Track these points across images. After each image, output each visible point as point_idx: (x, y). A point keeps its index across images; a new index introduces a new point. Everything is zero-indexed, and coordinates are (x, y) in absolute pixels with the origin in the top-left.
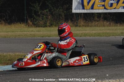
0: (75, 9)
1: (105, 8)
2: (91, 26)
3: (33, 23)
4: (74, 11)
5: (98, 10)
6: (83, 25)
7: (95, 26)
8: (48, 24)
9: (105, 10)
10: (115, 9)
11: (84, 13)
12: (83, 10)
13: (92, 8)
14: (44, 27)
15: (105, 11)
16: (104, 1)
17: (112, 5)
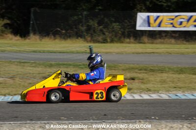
1: (174, 26)
3: (91, 39)
4: (138, 28)
6: (148, 42)
8: (109, 40)
10: (184, 27)
12: (149, 28)
13: (159, 26)
14: (104, 43)
15: (173, 29)
16: (173, 19)
17: (181, 23)
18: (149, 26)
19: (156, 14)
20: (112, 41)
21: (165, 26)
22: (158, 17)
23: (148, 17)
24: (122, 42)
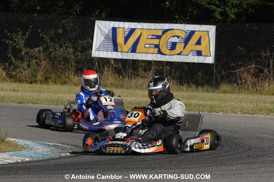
0: (99, 49)
1: (160, 52)
2: (127, 88)
3: (7, 74)
4: (95, 53)
5: (144, 54)
6: (111, 84)
7: (136, 87)
8: (39, 77)
9: (159, 55)
11: (115, 60)
12: (115, 53)
14: (31, 83)
15: (160, 58)
16: (159, 37)
17: (174, 46)
18: (116, 49)
19: (128, 25)
20: (46, 80)
21: (145, 50)
22: (132, 31)
23: (114, 30)
24: (65, 83)
